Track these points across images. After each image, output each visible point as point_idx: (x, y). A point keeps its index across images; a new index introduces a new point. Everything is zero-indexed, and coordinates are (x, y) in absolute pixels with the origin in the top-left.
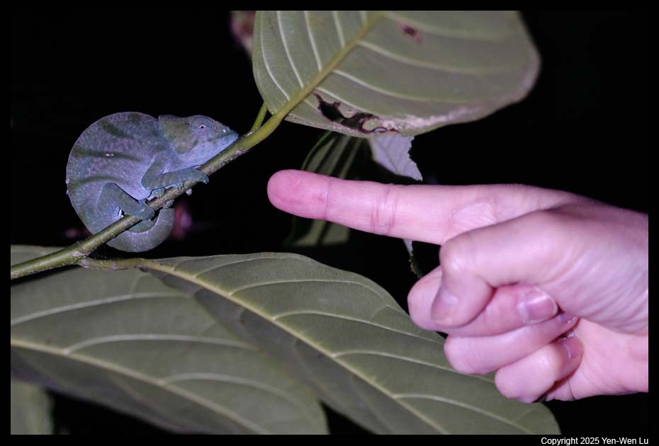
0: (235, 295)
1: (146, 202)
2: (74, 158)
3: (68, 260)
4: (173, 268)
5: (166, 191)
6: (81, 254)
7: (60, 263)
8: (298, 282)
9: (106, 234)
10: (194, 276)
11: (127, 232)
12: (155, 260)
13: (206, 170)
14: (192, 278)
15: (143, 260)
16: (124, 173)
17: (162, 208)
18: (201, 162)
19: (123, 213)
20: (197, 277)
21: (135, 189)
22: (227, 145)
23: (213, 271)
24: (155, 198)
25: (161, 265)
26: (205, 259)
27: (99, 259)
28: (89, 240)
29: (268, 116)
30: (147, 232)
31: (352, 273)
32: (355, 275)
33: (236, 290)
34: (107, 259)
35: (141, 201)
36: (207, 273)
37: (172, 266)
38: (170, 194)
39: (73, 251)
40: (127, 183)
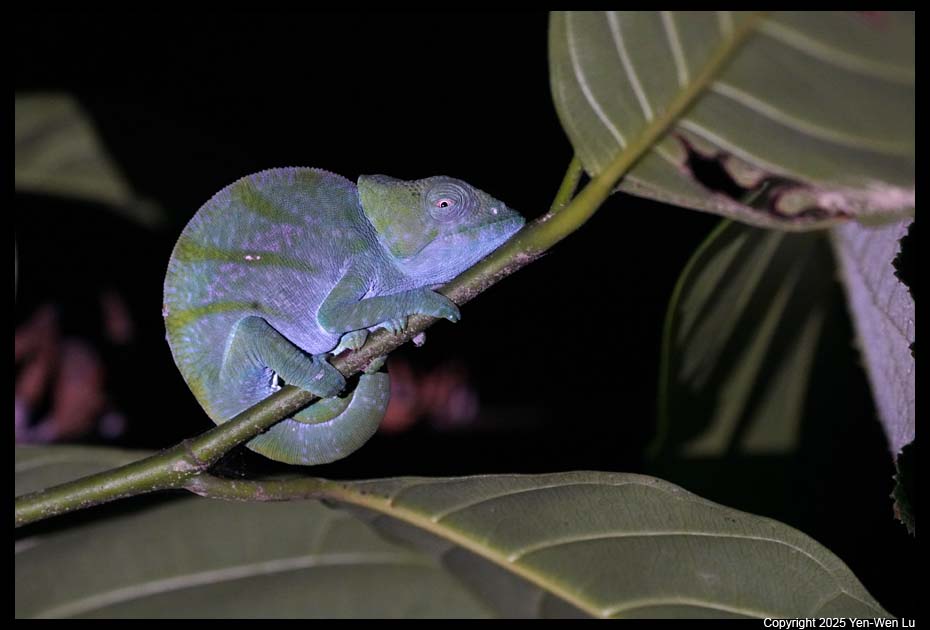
0: (523, 560)
1: (328, 360)
2: (179, 263)
3: (164, 478)
4: (389, 502)
5: (369, 337)
6: (189, 467)
7: (147, 484)
8: (653, 536)
9: (243, 425)
10: (434, 520)
11: (289, 421)
12: (350, 483)
13: (455, 294)
14: (431, 523)
15: (324, 481)
16: (281, 296)
17: (361, 373)
18: (443, 278)
19: (281, 382)
20: (441, 521)
21: (305, 330)
22: (499, 242)
23: (473, 508)
24: (347, 352)
25: (363, 493)
26: (453, 483)
27: (229, 477)
28: (207, 438)
29: (585, 180)
30: (331, 423)
31: (766, 520)
32: (773, 524)
33: (523, 551)
34: (248, 478)
35: (317, 356)
36: (461, 512)
37: (387, 497)
38: (379, 342)
39: (175, 459)
40: (289, 316)
